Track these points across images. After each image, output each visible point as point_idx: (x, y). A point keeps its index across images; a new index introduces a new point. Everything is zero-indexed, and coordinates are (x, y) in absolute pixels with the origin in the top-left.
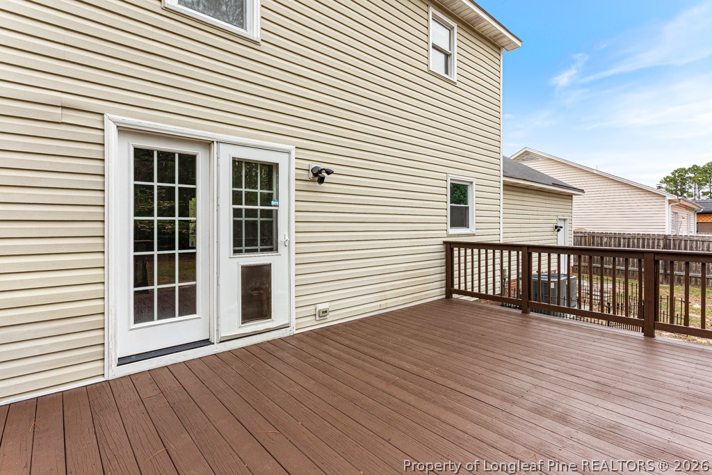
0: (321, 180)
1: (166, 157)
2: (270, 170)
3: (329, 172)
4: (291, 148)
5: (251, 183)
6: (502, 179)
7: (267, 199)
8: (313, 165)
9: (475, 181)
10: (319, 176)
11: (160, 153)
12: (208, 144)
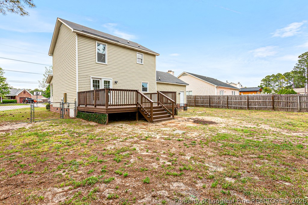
0: (116, 83)
1: (96, 81)
2: (109, 82)
3: (117, 82)
4: (112, 79)
5: (106, 84)
6: (156, 82)
7: (109, 86)
8: (115, 81)
9: (148, 83)
10: (116, 82)
11: (96, 80)
12: (101, 79)
